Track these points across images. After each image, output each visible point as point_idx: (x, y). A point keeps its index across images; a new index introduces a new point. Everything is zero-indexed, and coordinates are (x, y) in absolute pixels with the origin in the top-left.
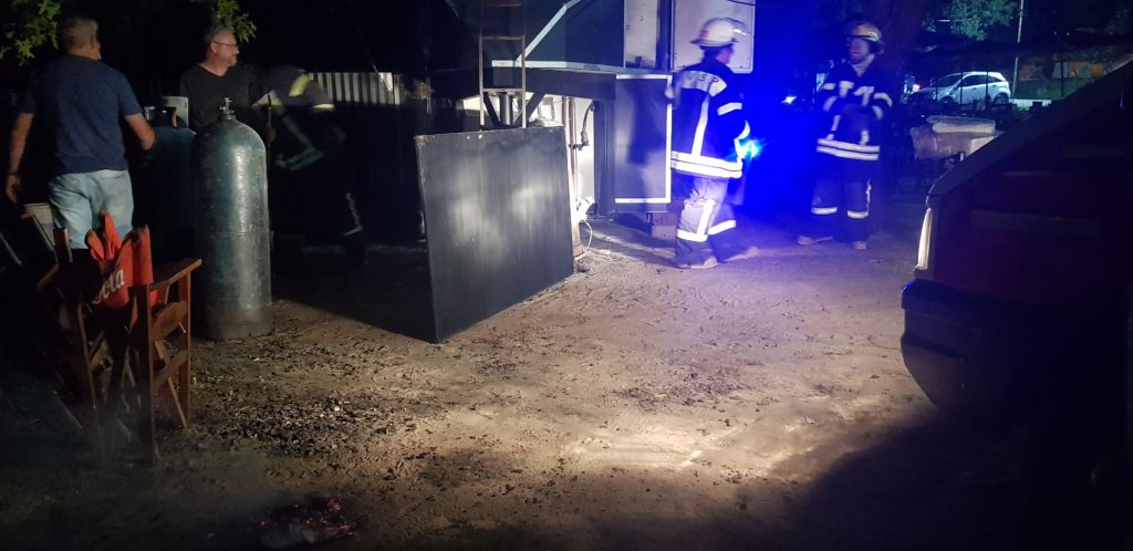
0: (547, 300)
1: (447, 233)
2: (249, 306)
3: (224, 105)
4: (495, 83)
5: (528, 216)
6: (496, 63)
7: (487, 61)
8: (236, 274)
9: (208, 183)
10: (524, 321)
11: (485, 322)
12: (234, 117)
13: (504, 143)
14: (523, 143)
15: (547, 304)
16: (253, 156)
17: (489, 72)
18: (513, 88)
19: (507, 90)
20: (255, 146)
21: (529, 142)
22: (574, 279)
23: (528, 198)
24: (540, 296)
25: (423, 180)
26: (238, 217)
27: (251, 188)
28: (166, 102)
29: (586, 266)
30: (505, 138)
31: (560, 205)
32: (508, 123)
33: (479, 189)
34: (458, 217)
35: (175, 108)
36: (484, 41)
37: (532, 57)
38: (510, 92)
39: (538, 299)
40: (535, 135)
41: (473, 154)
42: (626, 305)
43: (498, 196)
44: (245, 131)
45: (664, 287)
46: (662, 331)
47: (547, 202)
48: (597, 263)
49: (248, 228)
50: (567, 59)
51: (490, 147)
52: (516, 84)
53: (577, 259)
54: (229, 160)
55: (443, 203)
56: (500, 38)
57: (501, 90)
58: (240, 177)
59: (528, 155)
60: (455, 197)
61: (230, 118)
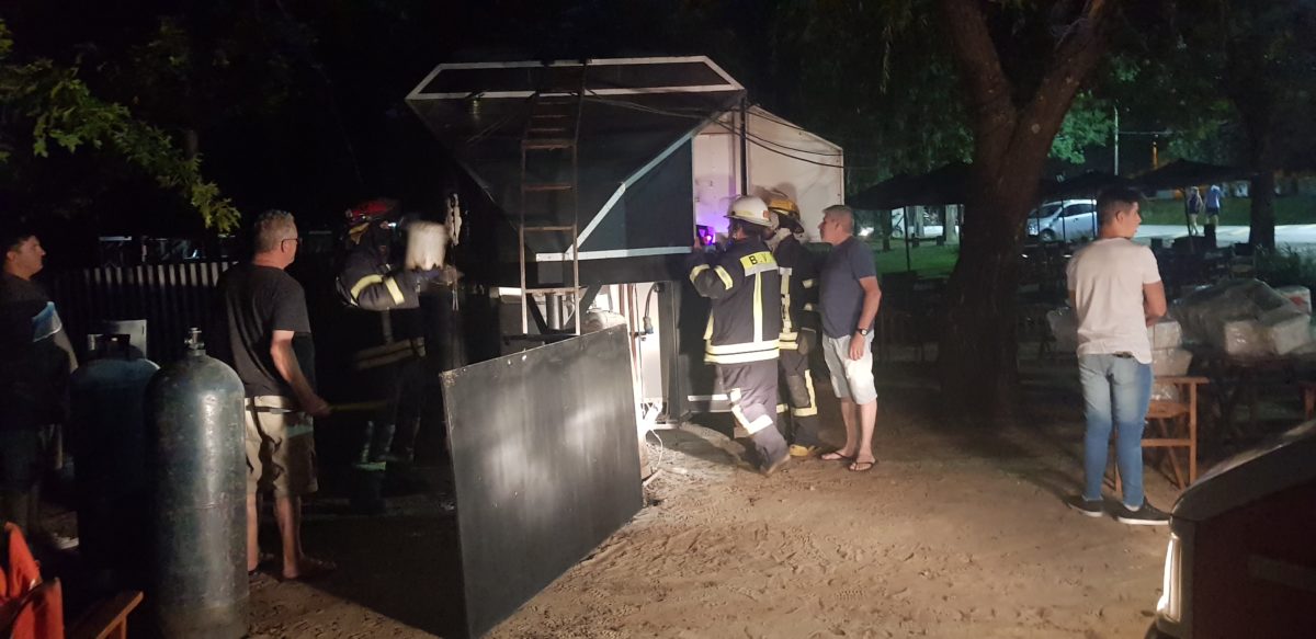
0: (612, 560)
1: (482, 492)
2: (218, 604)
3: (190, 337)
4: (541, 282)
5: (585, 449)
6: (540, 257)
7: (530, 254)
8: (201, 561)
9: (165, 440)
10: (586, 597)
11: (535, 600)
12: (204, 352)
13: (554, 360)
14: (577, 355)
15: (613, 564)
16: (227, 403)
17: (533, 267)
18: (563, 286)
19: (555, 290)
20: (232, 389)
21: (584, 352)
22: (645, 517)
23: (584, 425)
24: (603, 550)
25: (451, 429)
26: (205, 485)
27: (223, 443)
28: (117, 328)
29: (659, 495)
30: (556, 353)
31: (624, 423)
32: (557, 327)
33: (523, 424)
34: (497, 469)
35: (128, 336)
36: (525, 232)
37: (585, 247)
38: (559, 292)
39: (602, 555)
40: (593, 342)
41: (514, 382)
42: (716, 562)
43: (547, 427)
44: (217, 370)
45: (762, 528)
46: (770, 609)
47: (608, 424)
48: (672, 488)
49: (218, 500)
50: (628, 247)
51: (537, 369)
52: (566, 282)
53: (645, 484)
54: (197, 410)
55: (475, 455)
56: (545, 228)
57: (548, 291)
58: (209, 432)
59: (584, 367)
60: (494, 442)
61: (197, 353)
